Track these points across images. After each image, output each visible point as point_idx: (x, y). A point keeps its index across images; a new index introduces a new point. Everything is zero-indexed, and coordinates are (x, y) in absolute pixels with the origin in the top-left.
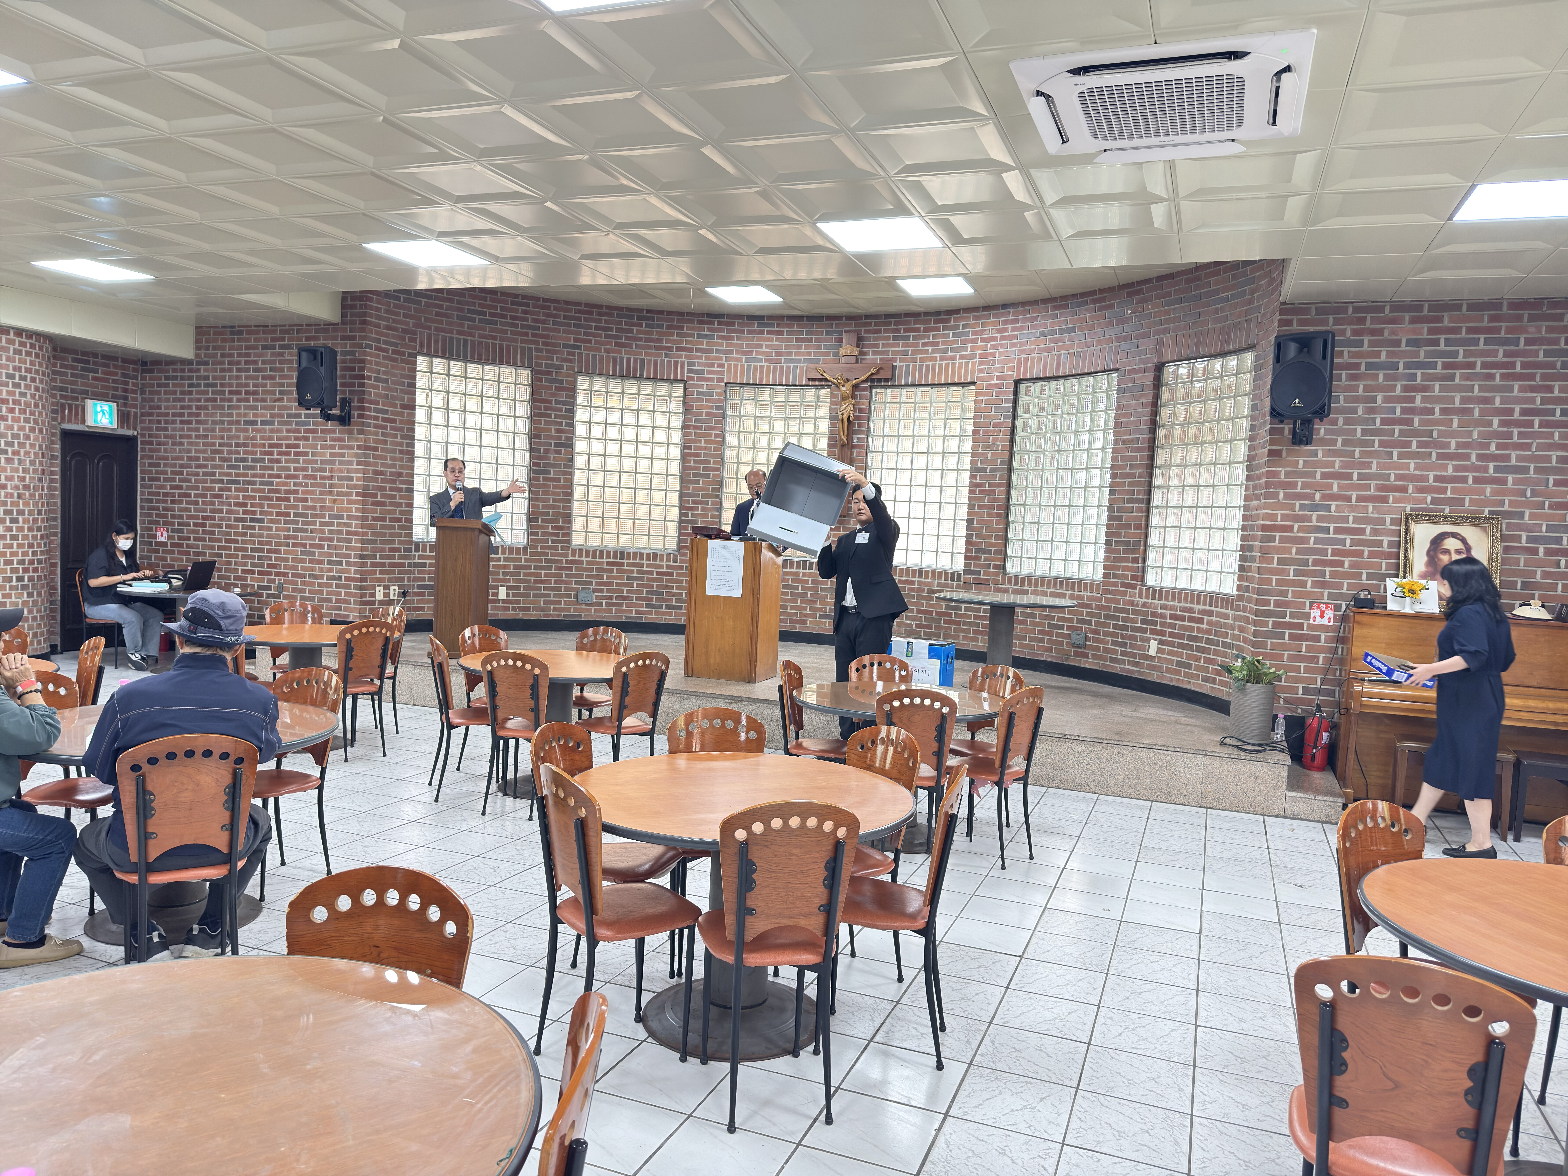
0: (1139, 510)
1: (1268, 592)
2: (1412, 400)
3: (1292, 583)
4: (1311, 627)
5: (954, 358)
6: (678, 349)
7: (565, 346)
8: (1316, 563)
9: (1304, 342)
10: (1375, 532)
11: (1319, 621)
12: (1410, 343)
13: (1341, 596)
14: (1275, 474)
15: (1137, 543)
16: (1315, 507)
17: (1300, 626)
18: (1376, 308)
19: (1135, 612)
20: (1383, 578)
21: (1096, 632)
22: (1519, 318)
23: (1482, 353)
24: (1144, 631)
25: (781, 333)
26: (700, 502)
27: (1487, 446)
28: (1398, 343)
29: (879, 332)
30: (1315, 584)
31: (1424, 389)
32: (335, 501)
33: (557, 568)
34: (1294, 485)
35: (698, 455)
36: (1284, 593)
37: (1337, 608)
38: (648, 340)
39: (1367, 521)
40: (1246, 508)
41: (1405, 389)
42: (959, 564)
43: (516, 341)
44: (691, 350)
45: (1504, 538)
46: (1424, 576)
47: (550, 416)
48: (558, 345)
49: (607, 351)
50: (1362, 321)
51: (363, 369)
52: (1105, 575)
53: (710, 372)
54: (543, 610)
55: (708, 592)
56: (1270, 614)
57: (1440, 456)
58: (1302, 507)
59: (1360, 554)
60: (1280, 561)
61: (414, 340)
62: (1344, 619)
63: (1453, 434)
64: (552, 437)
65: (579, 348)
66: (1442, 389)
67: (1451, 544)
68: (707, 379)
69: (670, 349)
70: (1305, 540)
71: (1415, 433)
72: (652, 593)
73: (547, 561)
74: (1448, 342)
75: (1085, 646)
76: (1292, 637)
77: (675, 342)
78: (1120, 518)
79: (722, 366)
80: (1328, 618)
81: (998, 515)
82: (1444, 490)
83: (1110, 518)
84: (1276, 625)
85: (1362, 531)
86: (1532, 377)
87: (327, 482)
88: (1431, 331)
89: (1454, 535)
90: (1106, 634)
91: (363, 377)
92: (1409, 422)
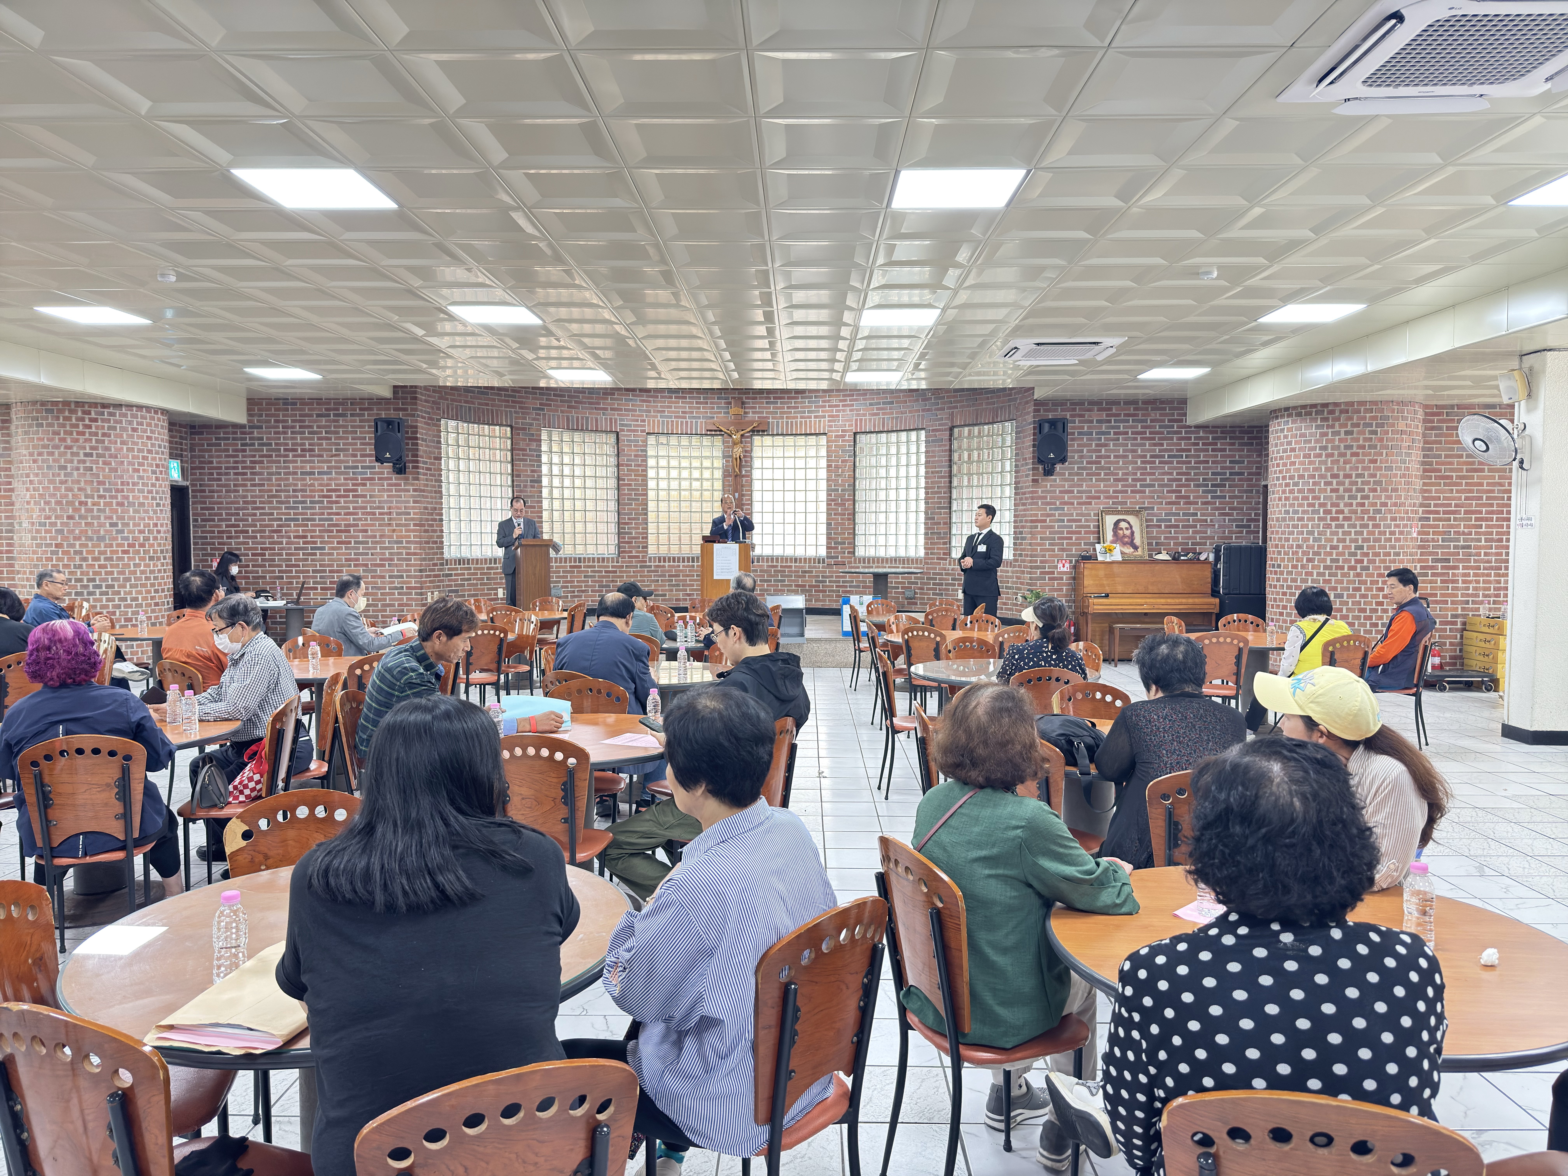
0: (945, 513)
1: (1036, 556)
2: (1100, 451)
3: (1048, 550)
4: (1059, 573)
5: (810, 417)
6: (612, 409)
7: (534, 409)
8: (1059, 538)
9: (1053, 423)
10: (1086, 521)
11: (1062, 569)
12: (1098, 422)
13: (1072, 556)
14: (1036, 492)
15: (945, 533)
16: (1057, 509)
17: (1053, 573)
18: (1081, 403)
19: (947, 574)
20: (1093, 544)
21: (922, 589)
22: (1147, 409)
23: (1131, 427)
24: (954, 585)
25: (685, 398)
26: (634, 519)
27: (1136, 474)
28: (1092, 422)
29: (755, 398)
30: (1059, 550)
31: (1106, 445)
32: (394, 531)
34: (1046, 498)
35: (630, 485)
36: (1044, 556)
37: (1071, 562)
38: (590, 403)
39: (1082, 515)
40: (1015, 510)
41: (1097, 445)
42: (823, 552)
43: (501, 406)
44: (621, 410)
45: (1147, 521)
46: (1112, 542)
47: (526, 460)
48: (528, 408)
49: (562, 412)
50: (1075, 410)
51: (416, 432)
52: (926, 554)
53: (635, 426)
55: (715, 577)
56: (1038, 567)
57: (1115, 480)
58: (1051, 509)
59: (1080, 533)
60: (1041, 539)
61: (439, 409)
62: (1075, 567)
63: (1120, 468)
64: (528, 476)
65: (543, 410)
66: (1114, 445)
67: (1123, 525)
68: (634, 431)
69: (606, 409)
70: (1053, 527)
71: (1102, 468)
72: (603, 586)
74: (1115, 421)
75: (914, 598)
76: (1050, 579)
77: (609, 404)
78: (933, 518)
79: (644, 421)
80: (1067, 568)
81: (849, 519)
82: (1117, 497)
83: (926, 519)
84: (1041, 573)
85: (1080, 521)
86: (1154, 439)
87: (386, 517)
88: (1107, 415)
89: (1124, 520)
90: (928, 589)
91: (417, 439)
92: (1100, 463)
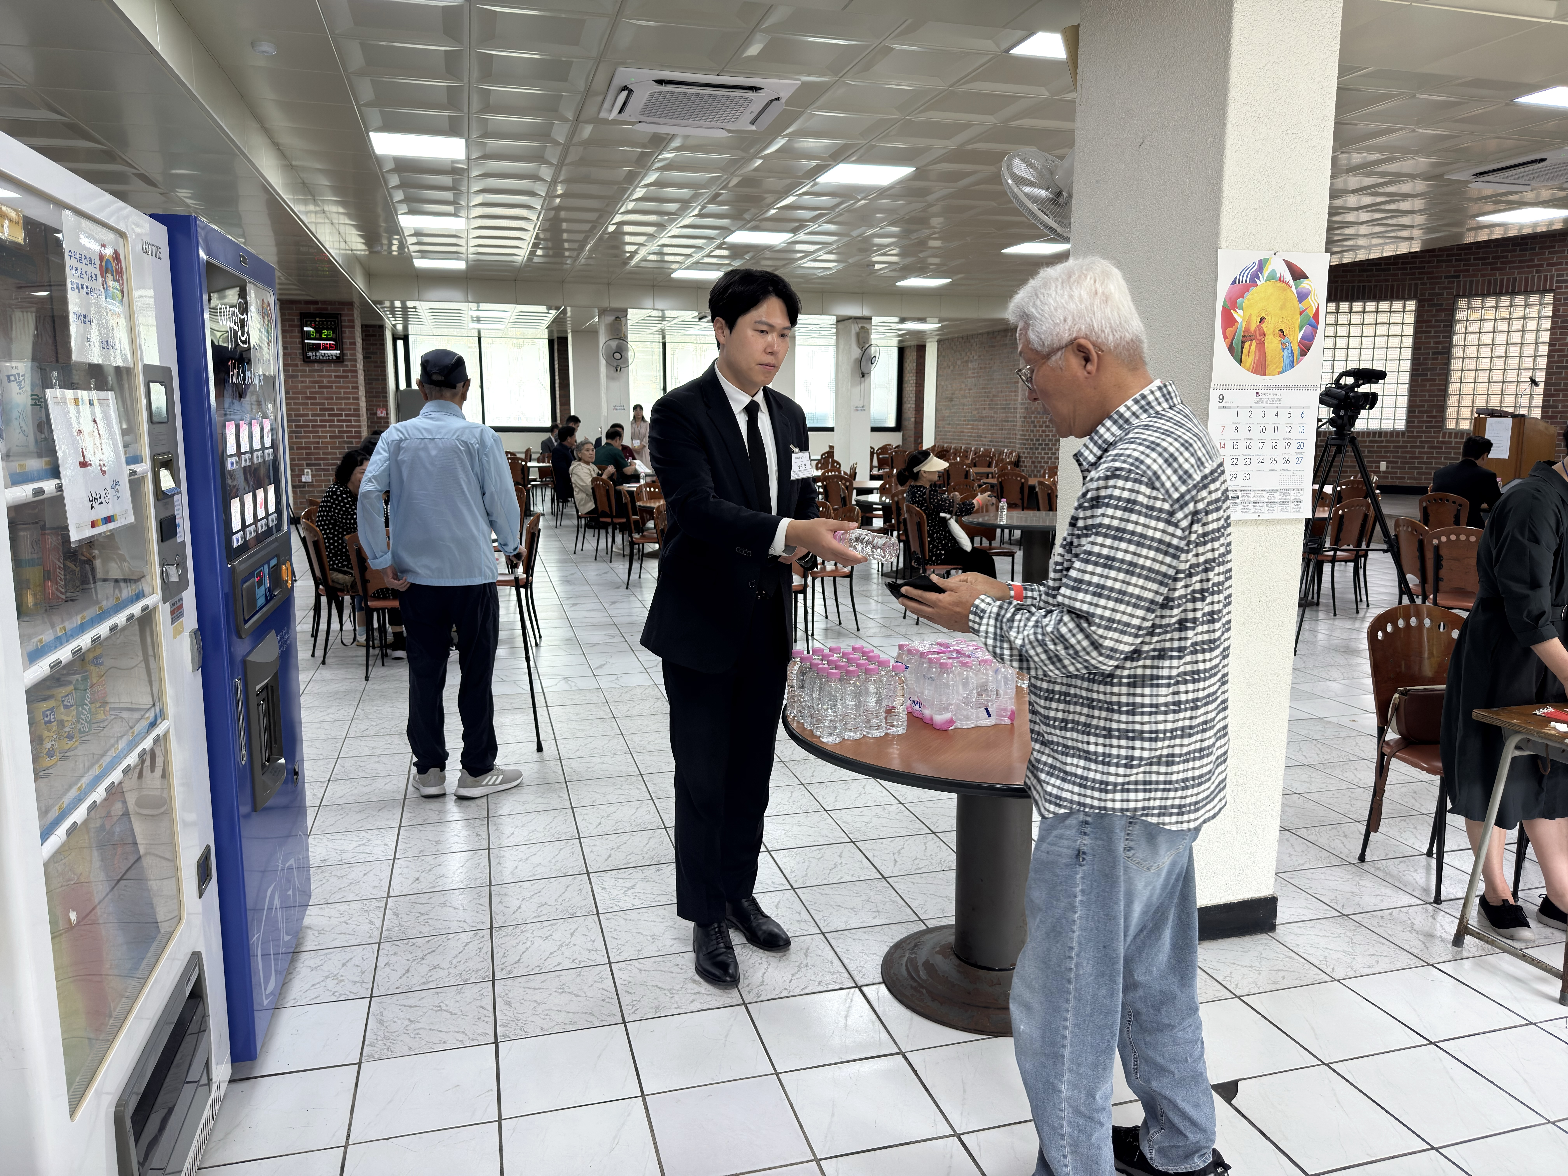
6: (1548, 265)
7: (1446, 278)
33: (1429, 448)
38: (1520, 262)
43: (1405, 279)
44: (1560, 264)
48: (1440, 278)
49: (1483, 276)
54: (1415, 479)
65: (1458, 276)
69: (1541, 266)
73: (1421, 442)
77: (1546, 259)
